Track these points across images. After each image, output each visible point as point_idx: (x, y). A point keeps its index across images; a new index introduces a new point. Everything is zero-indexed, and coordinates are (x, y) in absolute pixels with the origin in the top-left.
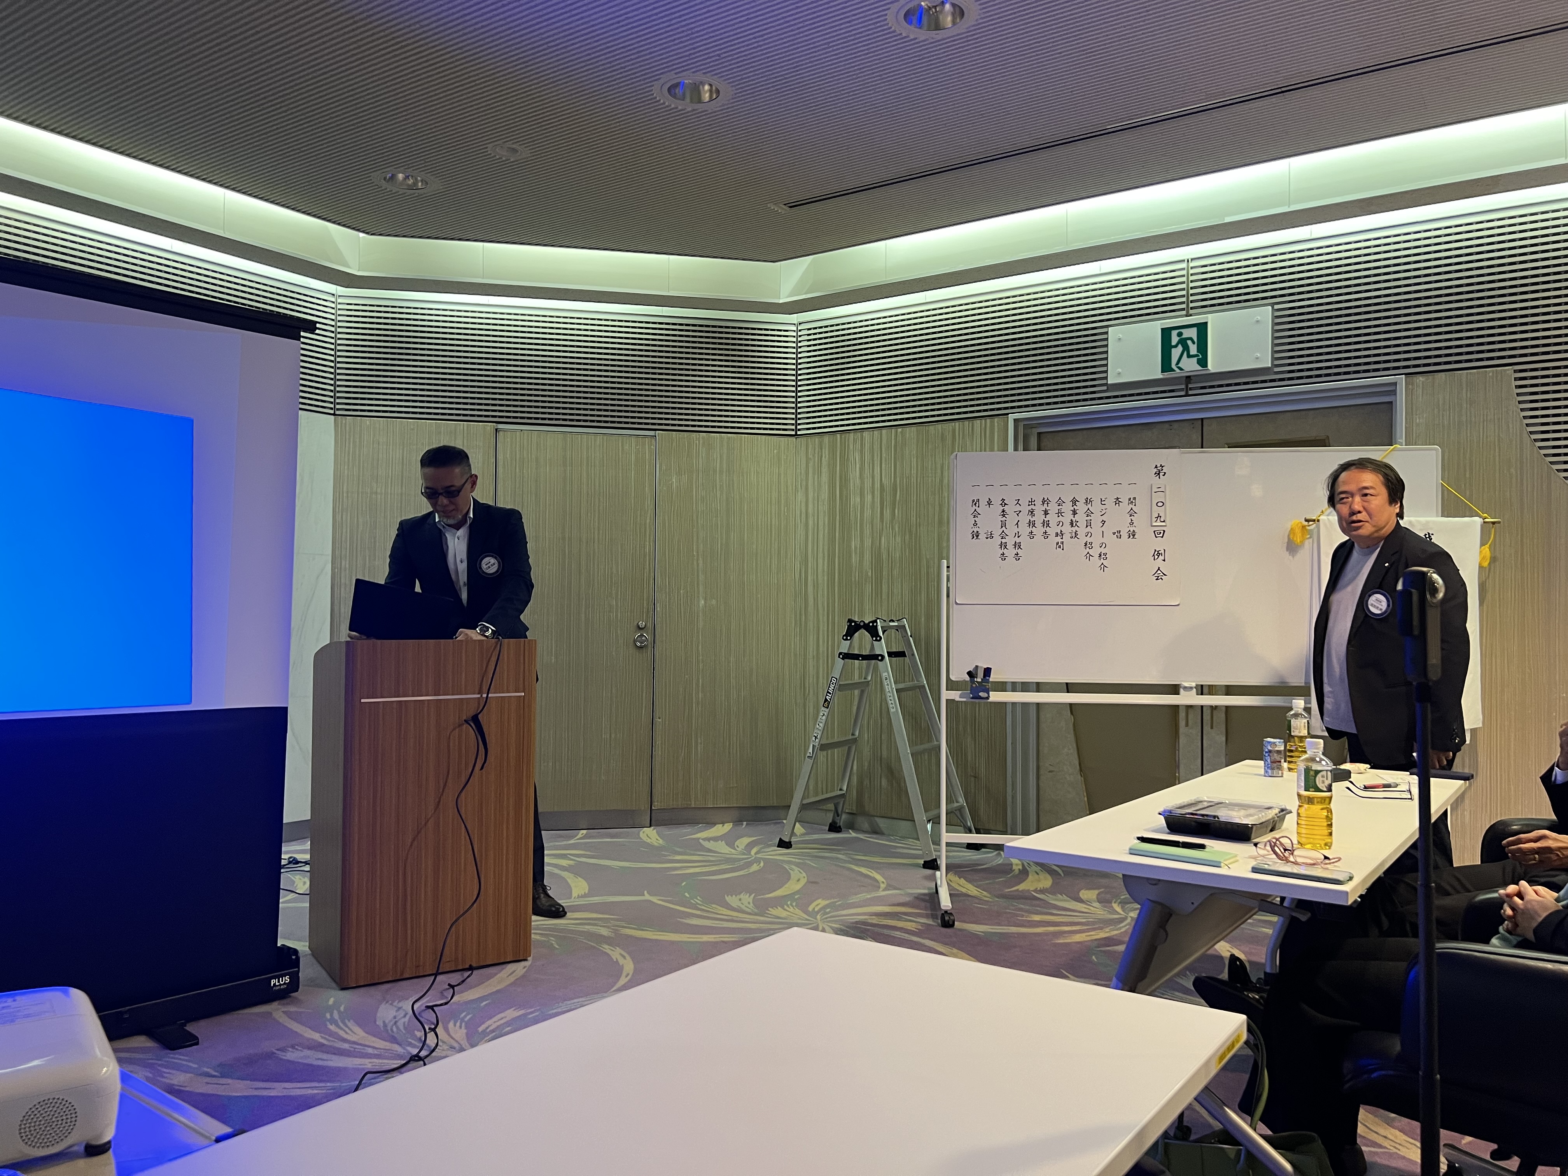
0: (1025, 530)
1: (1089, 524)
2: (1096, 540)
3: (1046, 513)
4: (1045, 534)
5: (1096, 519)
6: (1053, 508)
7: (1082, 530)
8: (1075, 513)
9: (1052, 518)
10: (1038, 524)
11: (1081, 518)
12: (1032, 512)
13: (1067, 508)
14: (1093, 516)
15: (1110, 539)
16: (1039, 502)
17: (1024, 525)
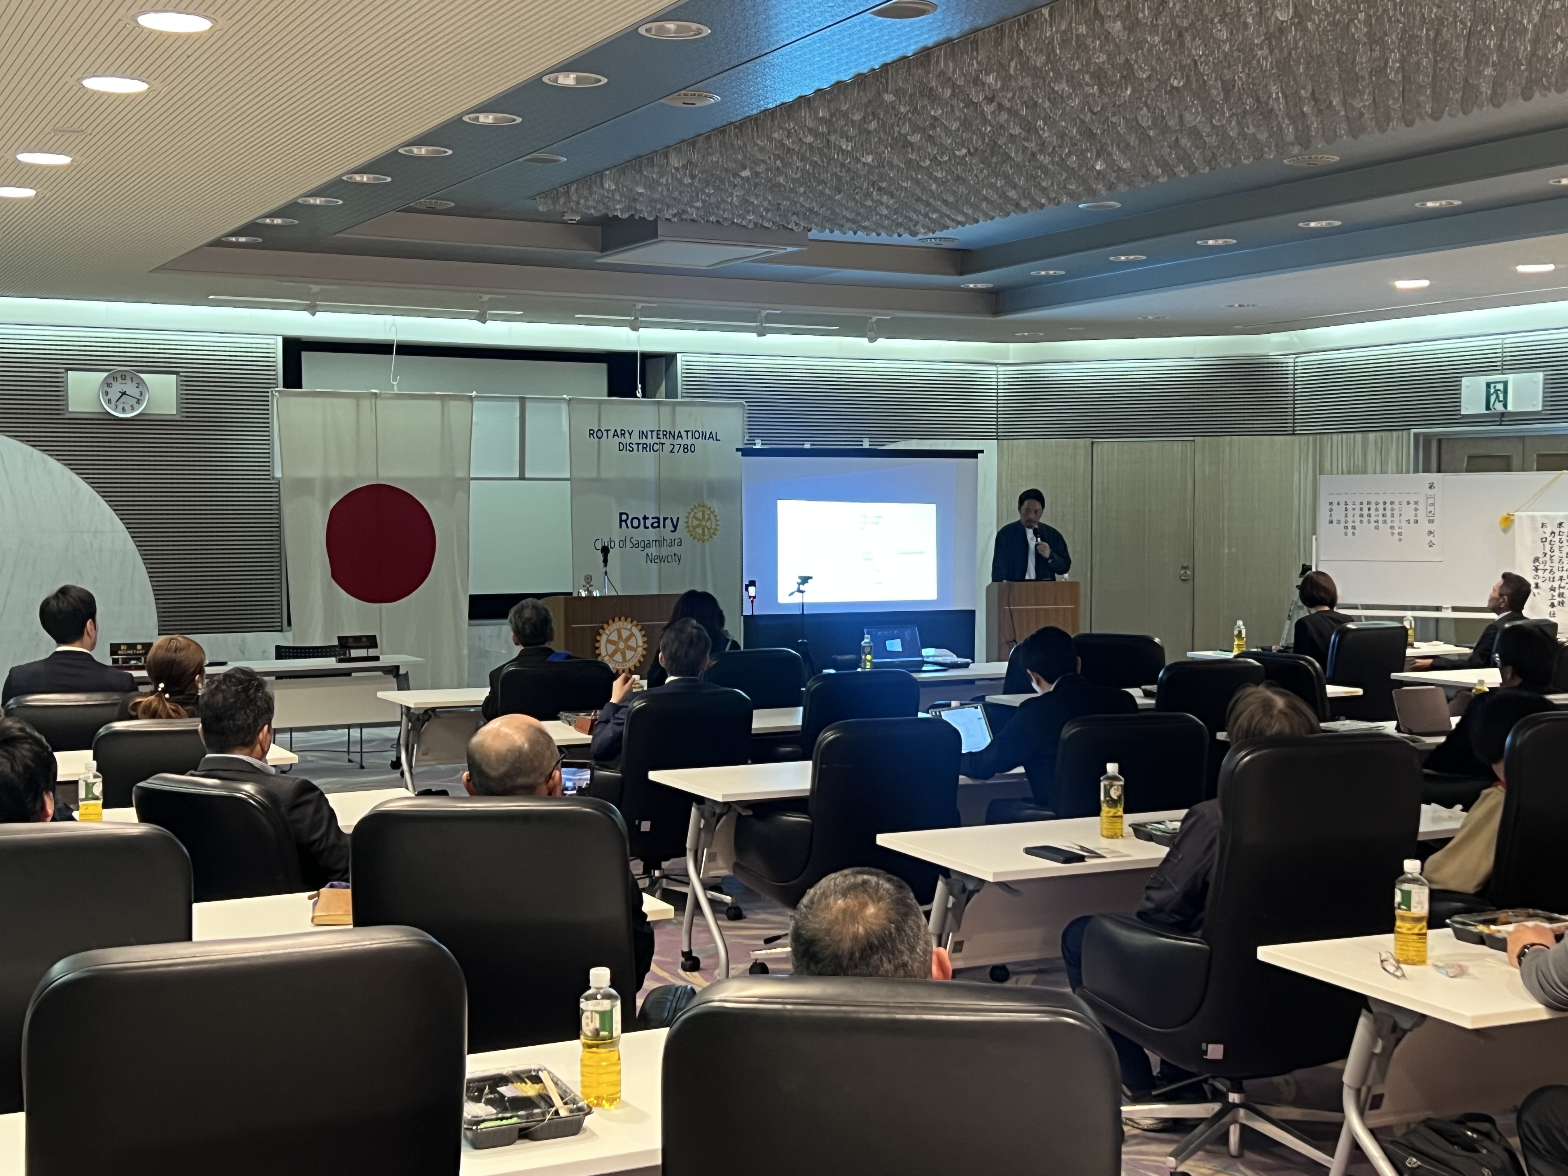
0: (1358, 519)
1: (1392, 516)
2: (1396, 525)
3: (1369, 509)
4: (1369, 522)
5: (1396, 513)
6: (1373, 507)
7: (1389, 519)
8: (1385, 509)
9: (1372, 512)
10: (1365, 516)
11: (1388, 512)
12: (1361, 509)
13: (1381, 507)
14: (1394, 512)
15: (1404, 524)
16: (1365, 503)
17: (1357, 515)
